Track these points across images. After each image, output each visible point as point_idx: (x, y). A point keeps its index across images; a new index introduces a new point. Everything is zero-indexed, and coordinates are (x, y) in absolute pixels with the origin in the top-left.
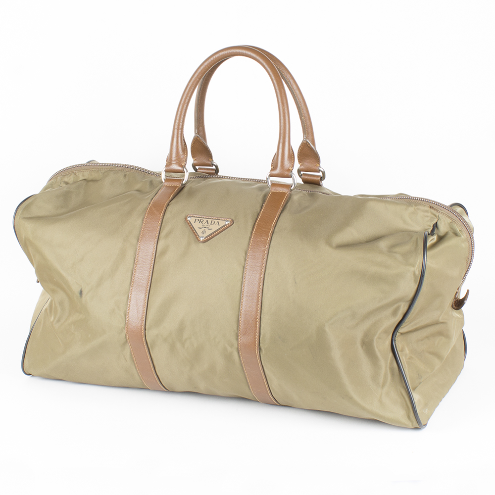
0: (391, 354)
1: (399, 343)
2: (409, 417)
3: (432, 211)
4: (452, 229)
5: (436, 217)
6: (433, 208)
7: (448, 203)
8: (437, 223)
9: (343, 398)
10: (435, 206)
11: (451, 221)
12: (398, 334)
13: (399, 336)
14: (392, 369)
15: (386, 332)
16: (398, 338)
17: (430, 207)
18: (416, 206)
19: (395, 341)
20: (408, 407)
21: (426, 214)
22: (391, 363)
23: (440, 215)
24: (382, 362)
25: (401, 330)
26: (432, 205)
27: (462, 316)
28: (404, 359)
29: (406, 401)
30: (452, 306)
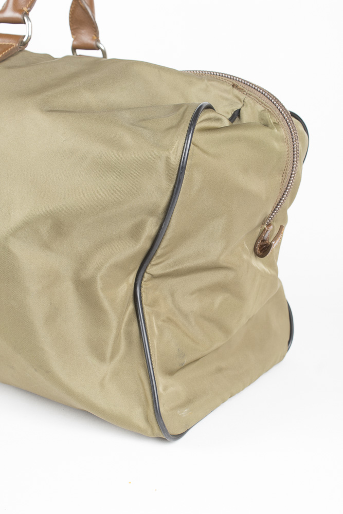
0: (131, 307)
1: (148, 293)
2: (147, 419)
3: (236, 91)
4: (262, 119)
5: (241, 101)
6: (237, 86)
8: (240, 110)
9: (36, 370)
10: (240, 85)
11: (263, 109)
12: (146, 275)
13: (149, 280)
14: (128, 334)
15: (121, 267)
16: (146, 284)
17: (233, 86)
18: (209, 80)
19: (141, 287)
20: (147, 401)
21: (225, 95)
22: (129, 323)
23: (248, 99)
24: (113, 319)
25: (152, 269)
26: (236, 83)
27: (273, 272)
28: (152, 322)
29: (144, 390)
30: (255, 249)
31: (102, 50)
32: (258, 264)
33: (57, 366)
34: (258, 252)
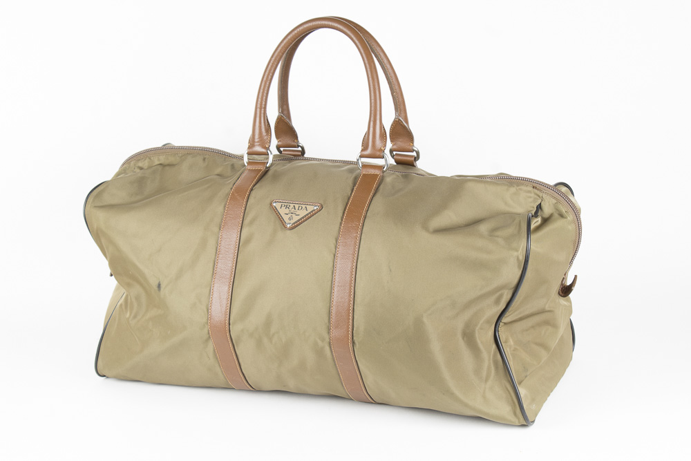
0: (494, 346)
1: (503, 334)
2: (515, 414)
3: (536, 191)
4: (557, 210)
5: (540, 198)
6: (536, 187)
7: (552, 183)
8: (540, 203)
9: (444, 394)
10: (538, 186)
11: (556, 202)
12: (501, 324)
13: (502, 326)
14: (496, 363)
15: (488, 322)
16: (502, 329)
17: (533, 187)
18: (518, 186)
19: (498, 331)
20: (514, 403)
21: (529, 195)
22: (495, 355)
23: (544, 196)
24: (485, 355)
25: (504, 320)
26: (535, 185)
27: (569, 304)
28: (508, 351)
29: (511, 396)
30: (559, 293)
31: (416, 152)
32: (562, 301)
33: (452, 384)
34: (561, 293)
